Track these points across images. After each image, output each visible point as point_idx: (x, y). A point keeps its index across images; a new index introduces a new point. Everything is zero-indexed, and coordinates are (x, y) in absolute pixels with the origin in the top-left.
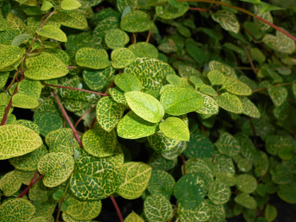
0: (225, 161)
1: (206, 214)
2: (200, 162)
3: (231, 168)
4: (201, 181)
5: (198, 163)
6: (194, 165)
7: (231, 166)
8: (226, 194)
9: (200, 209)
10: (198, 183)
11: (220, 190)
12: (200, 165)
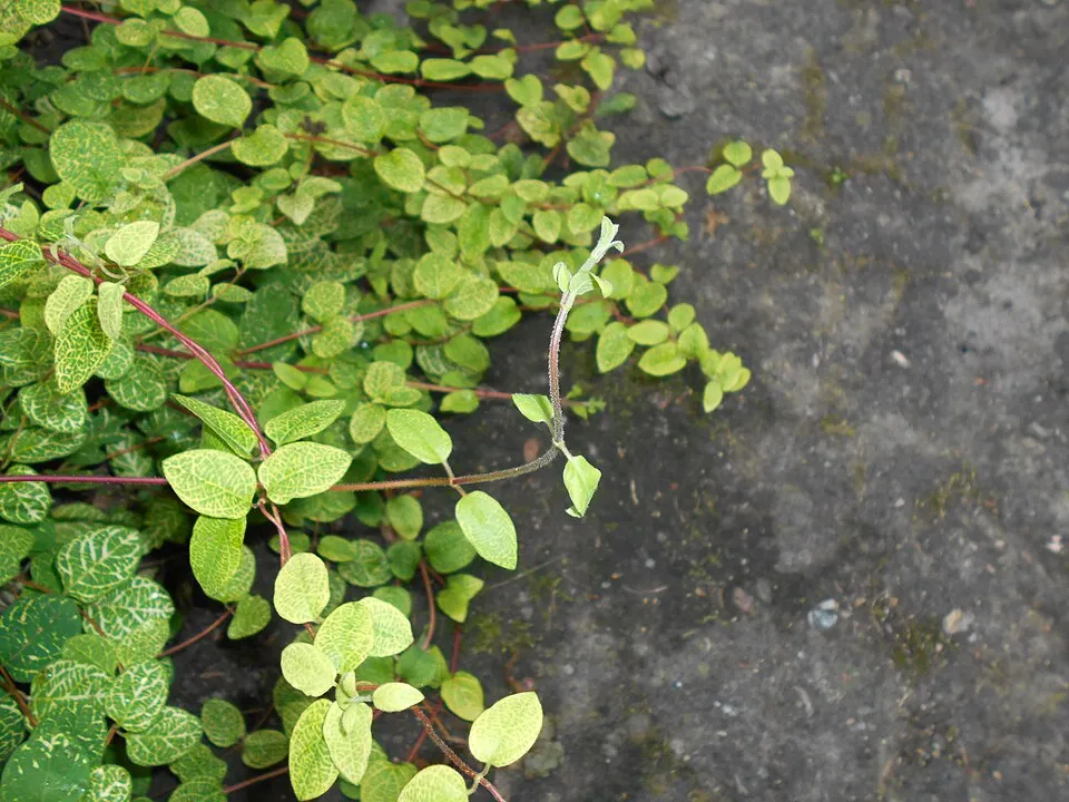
0: (128, 593)
1: (119, 785)
2: (58, 669)
3: (155, 595)
4: (54, 738)
5: (55, 675)
6: (49, 689)
7: (153, 590)
8: (155, 682)
9: (101, 785)
10: (51, 748)
11: (137, 688)
12: (61, 678)
